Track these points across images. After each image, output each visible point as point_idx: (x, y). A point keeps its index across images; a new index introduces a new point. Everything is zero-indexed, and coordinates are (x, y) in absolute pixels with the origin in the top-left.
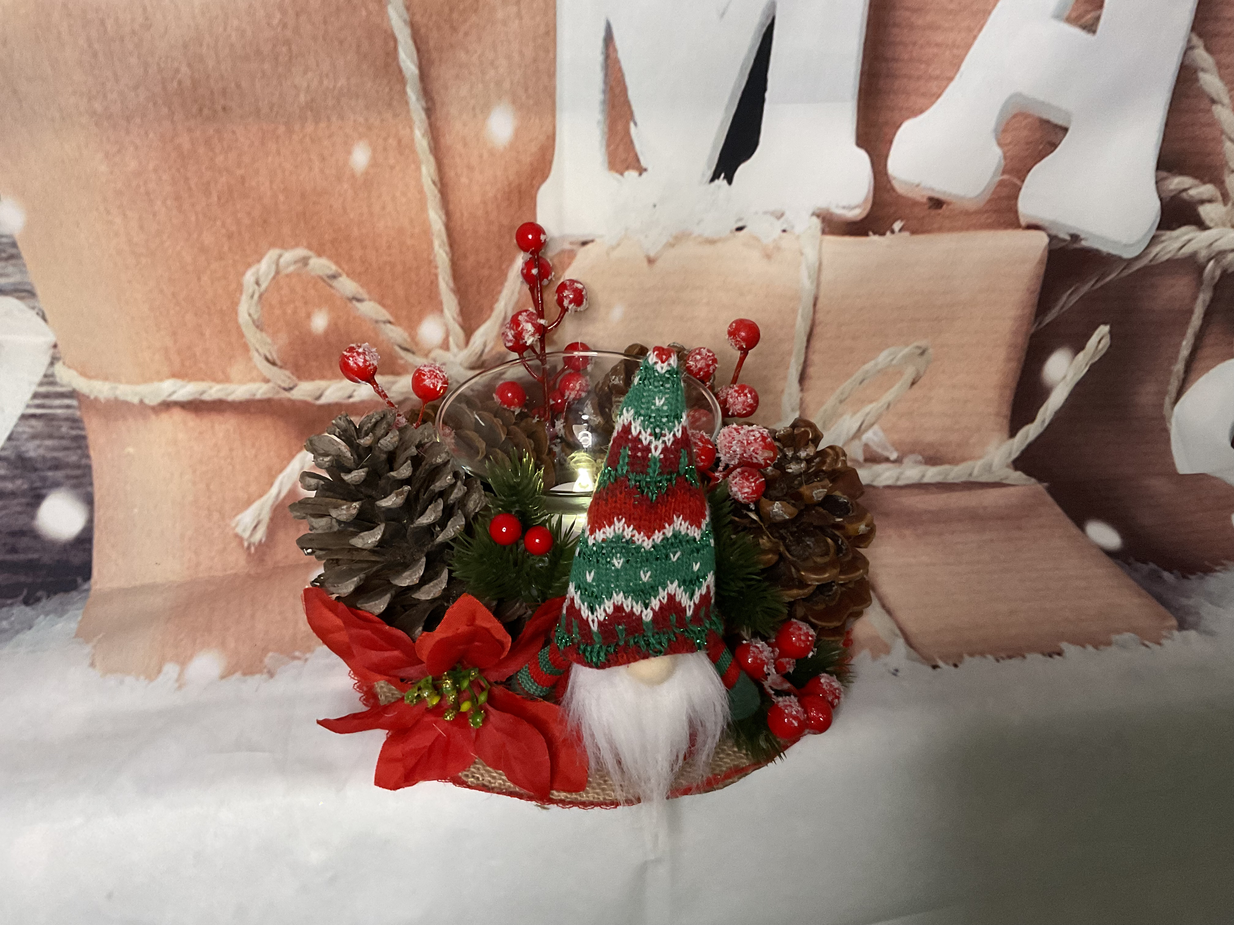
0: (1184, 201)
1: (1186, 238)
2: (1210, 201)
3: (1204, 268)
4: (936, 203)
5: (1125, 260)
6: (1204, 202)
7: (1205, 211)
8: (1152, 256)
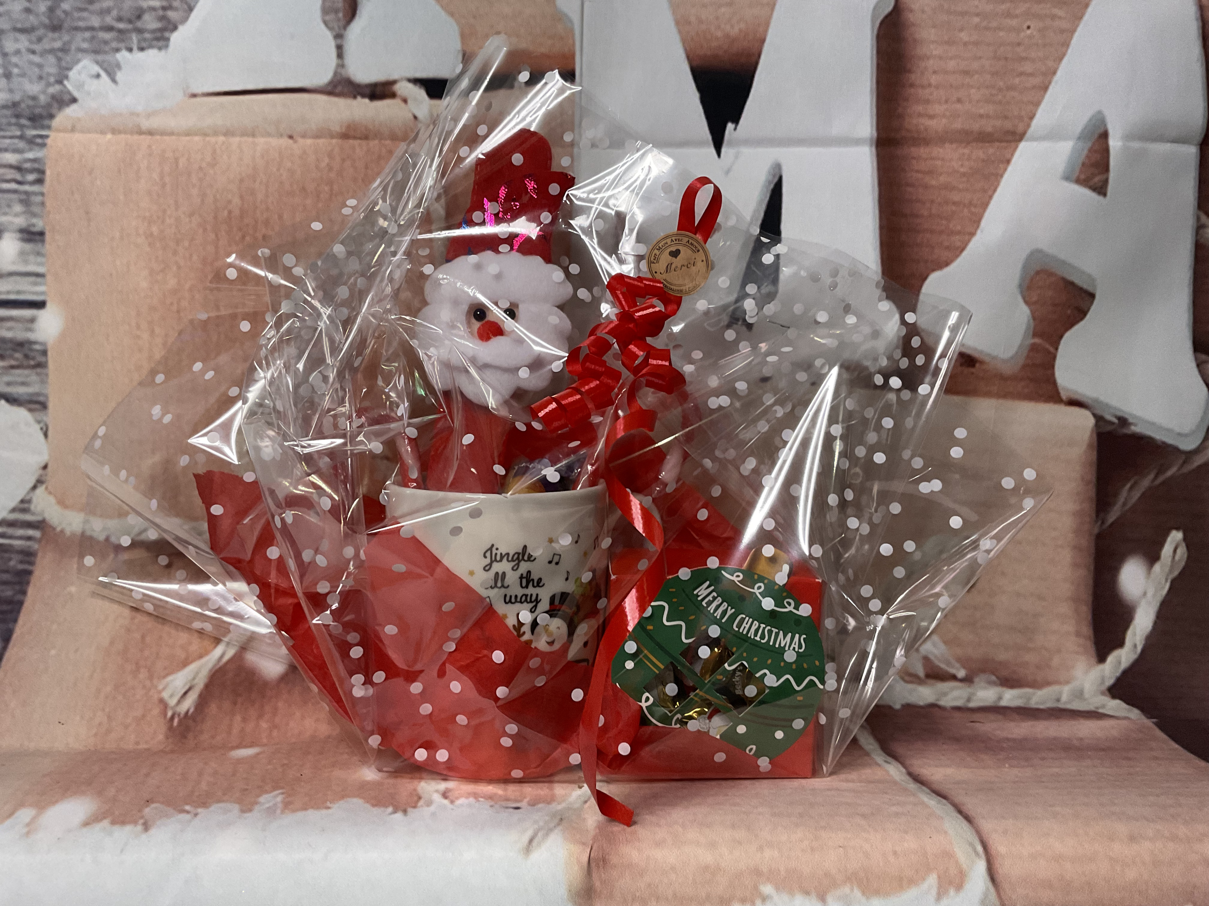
4: (972, 361)
5: (1183, 452)
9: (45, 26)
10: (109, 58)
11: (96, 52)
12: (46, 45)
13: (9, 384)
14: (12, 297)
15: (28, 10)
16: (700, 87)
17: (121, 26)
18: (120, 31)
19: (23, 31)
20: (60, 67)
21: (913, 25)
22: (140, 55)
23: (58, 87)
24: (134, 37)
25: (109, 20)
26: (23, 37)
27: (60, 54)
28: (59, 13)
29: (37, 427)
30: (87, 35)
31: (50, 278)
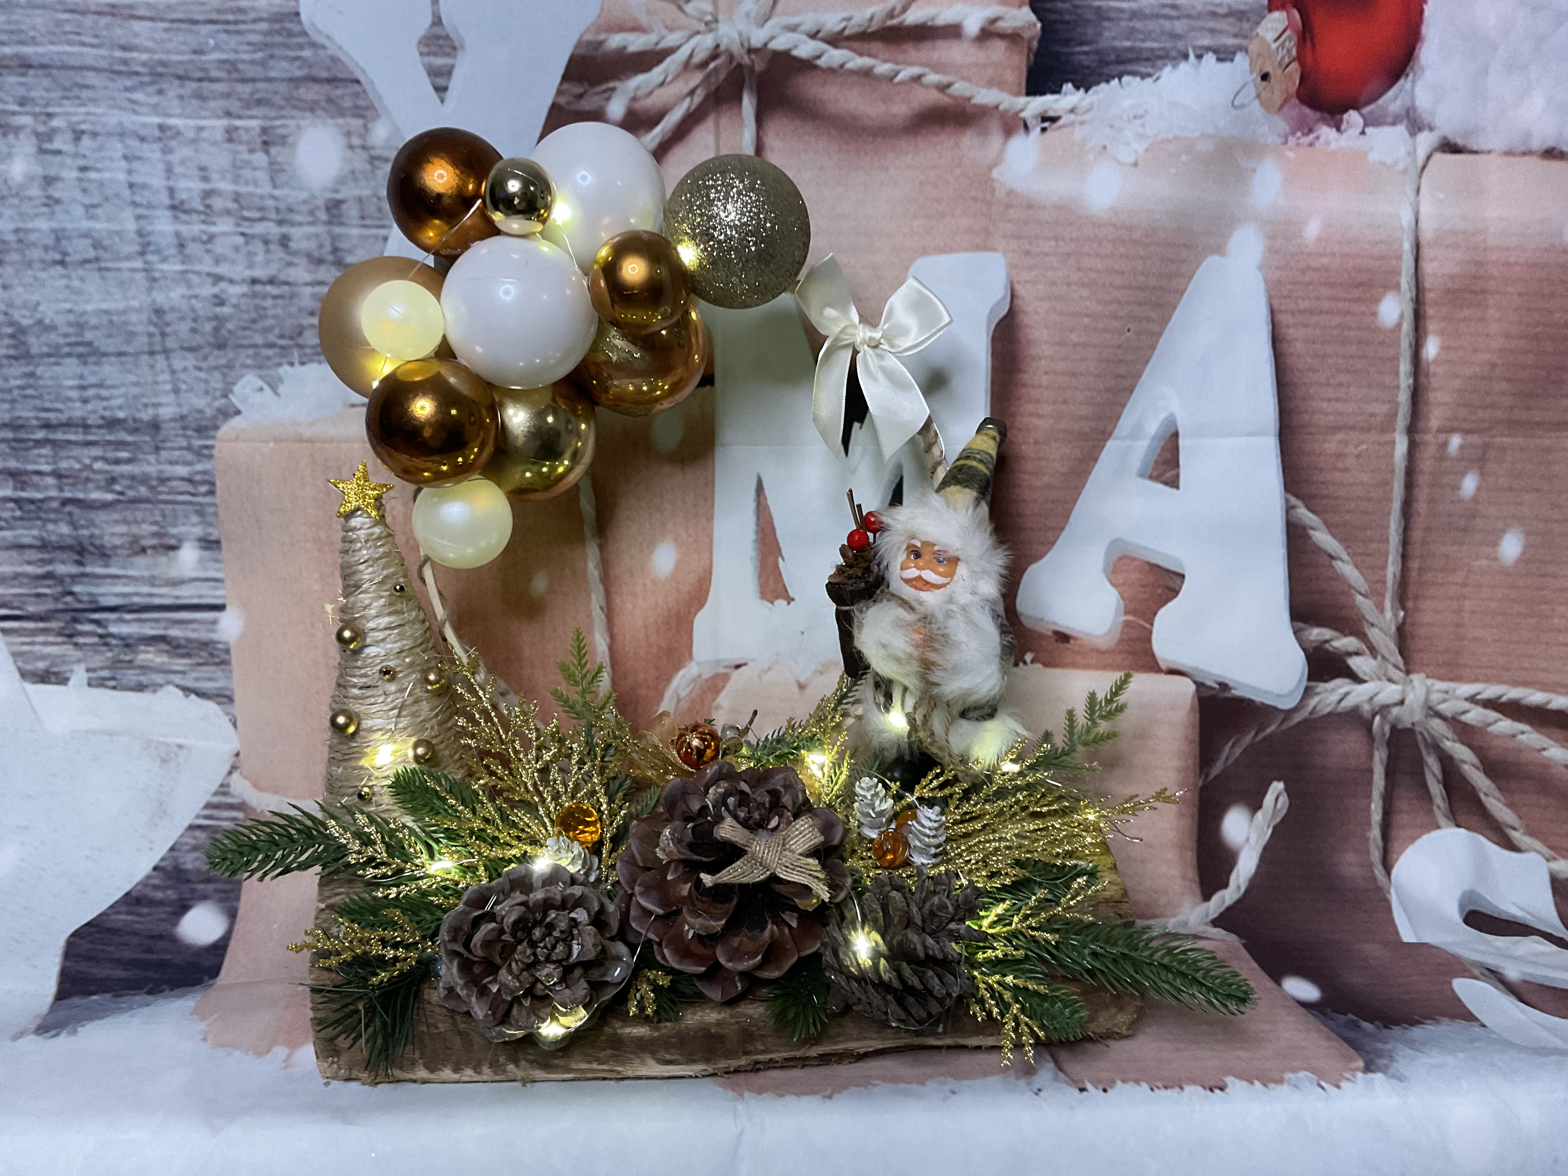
0: (1329, 653)
1: (1342, 691)
2: (1357, 654)
3: (1371, 722)
4: (1063, 637)
5: (1282, 711)
6: (1350, 654)
7: (1355, 663)
8: (1310, 708)
9: (210, 345)
10: (272, 372)
11: (259, 367)
12: (212, 362)
13: (197, 679)
14: (195, 601)
15: (194, 331)
17: (282, 342)
18: (282, 347)
19: (191, 349)
20: (226, 383)
21: (1027, 326)
22: (303, 369)
23: (223, 401)
24: (296, 353)
25: (272, 338)
26: (190, 356)
27: (225, 370)
28: (224, 332)
29: (227, 718)
30: (251, 352)
31: (228, 582)
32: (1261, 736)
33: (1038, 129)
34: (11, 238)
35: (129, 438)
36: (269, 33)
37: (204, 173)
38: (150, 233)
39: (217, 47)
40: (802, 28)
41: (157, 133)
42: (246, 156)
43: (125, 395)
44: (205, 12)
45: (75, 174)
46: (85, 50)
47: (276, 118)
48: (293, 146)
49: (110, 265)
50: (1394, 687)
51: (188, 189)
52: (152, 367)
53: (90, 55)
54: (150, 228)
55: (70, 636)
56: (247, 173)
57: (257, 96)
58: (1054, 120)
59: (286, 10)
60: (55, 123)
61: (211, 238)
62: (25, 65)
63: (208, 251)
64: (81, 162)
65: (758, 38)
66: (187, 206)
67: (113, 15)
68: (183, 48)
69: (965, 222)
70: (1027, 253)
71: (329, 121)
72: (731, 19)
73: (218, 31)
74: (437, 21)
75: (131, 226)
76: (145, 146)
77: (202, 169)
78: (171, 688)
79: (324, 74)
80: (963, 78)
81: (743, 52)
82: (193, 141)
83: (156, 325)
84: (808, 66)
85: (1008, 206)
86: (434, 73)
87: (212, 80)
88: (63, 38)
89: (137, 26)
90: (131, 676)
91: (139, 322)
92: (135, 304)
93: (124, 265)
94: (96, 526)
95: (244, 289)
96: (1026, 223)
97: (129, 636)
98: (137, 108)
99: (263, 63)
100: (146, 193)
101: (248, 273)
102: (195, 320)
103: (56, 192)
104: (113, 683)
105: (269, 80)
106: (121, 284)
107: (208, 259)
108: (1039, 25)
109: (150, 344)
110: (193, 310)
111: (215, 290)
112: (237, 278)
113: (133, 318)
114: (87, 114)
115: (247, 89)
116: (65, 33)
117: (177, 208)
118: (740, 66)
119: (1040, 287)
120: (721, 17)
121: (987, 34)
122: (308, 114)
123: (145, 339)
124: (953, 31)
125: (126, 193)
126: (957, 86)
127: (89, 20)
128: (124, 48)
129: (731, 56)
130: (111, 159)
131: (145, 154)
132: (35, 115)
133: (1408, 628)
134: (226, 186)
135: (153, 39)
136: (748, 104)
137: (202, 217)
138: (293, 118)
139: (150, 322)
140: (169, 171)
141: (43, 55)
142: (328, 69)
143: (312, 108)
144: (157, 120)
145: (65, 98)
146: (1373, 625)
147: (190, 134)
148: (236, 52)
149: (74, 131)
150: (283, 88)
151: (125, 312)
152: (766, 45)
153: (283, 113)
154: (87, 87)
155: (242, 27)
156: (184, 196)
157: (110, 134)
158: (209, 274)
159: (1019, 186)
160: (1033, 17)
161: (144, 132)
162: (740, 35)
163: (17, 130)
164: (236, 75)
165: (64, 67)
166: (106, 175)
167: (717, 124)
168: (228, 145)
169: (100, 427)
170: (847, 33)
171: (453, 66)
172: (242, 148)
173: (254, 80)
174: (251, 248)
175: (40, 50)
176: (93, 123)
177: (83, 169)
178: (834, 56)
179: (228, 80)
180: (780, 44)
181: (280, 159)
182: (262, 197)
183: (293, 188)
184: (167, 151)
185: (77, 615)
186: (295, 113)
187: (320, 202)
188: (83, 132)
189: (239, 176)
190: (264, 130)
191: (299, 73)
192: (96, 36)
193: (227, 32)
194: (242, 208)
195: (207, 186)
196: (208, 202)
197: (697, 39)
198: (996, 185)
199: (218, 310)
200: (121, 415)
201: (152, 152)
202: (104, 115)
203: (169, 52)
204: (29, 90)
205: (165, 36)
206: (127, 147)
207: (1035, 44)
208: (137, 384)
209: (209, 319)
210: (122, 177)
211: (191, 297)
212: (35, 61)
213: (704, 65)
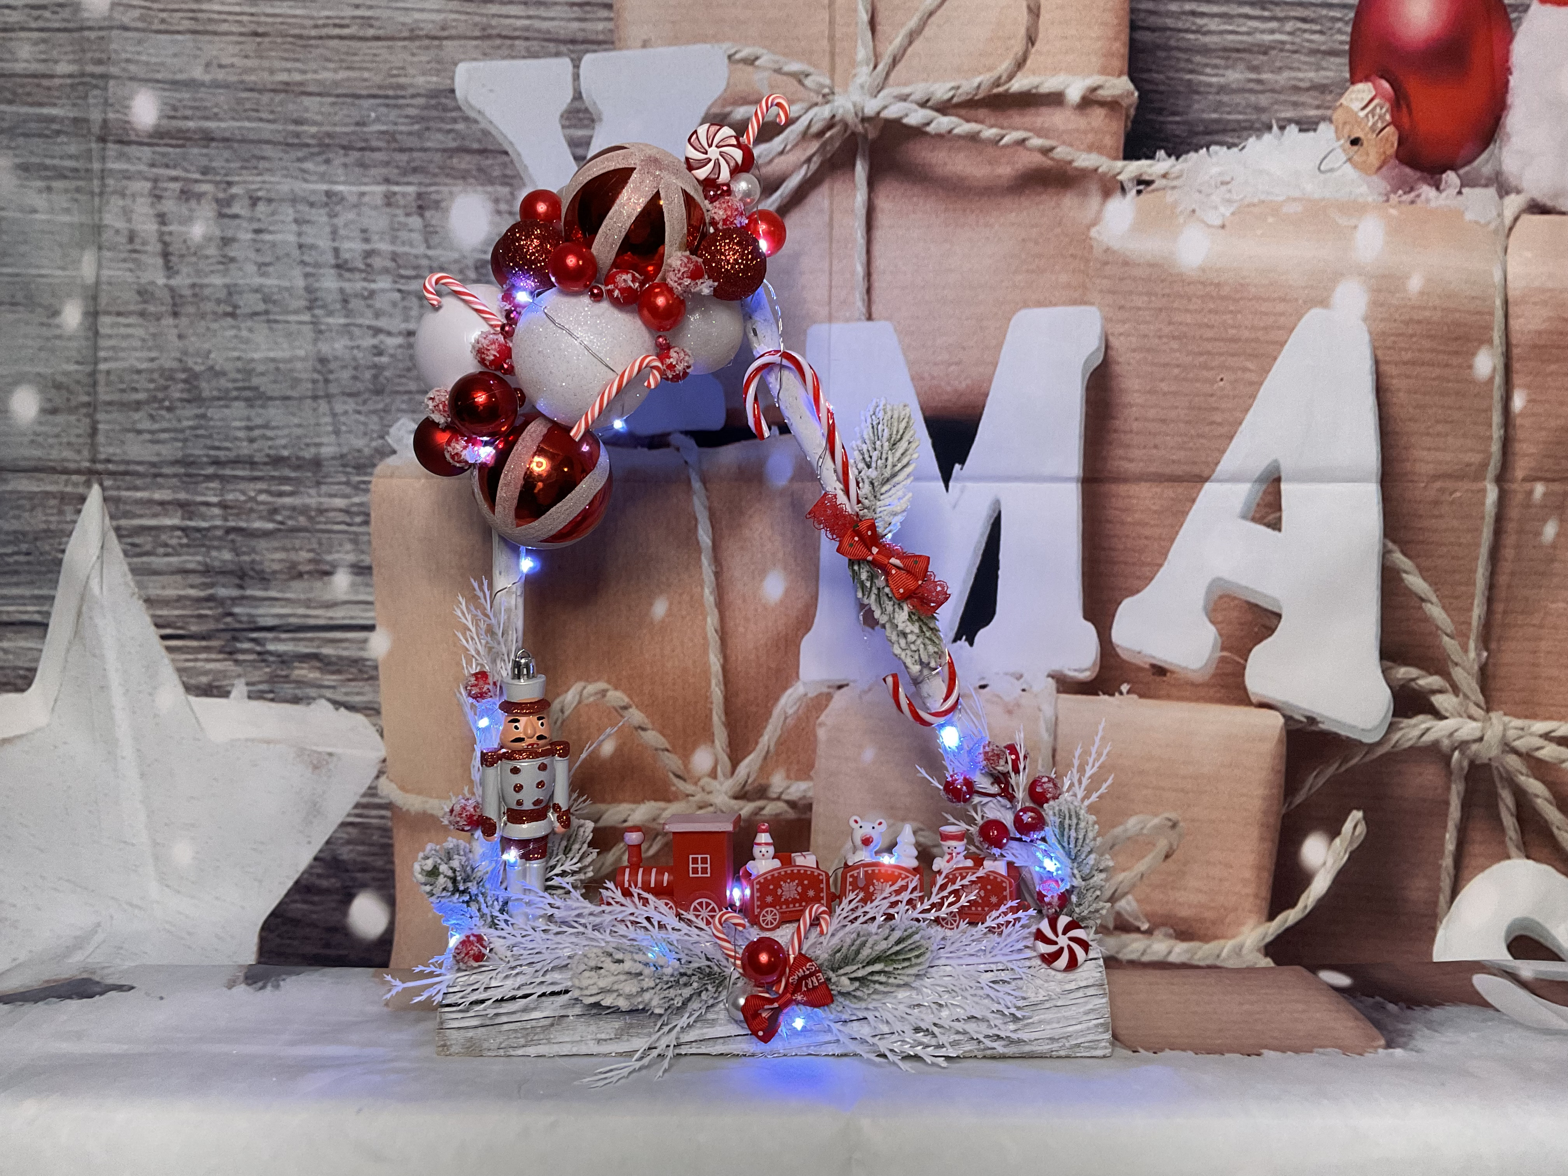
0: (1414, 690)
1: (1424, 726)
2: (1440, 692)
3: (1451, 757)
4: (1160, 671)
5: (1366, 744)
6: (1434, 692)
7: (1438, 700)
8: (1393, 742)
9: (370, 391)
11: (412, 411)
12: (371, 406)
13: (347, 694)
14: (347, 622)
15: (355, 378)
16: (931, 435)
19: (350, 395)
20: (383, 425)
21: (1120, 376)
23: (380, 441)
26: (350, 400)
27: (381, 414)
28: (382, 379)
29: (374, 730)
30: (406, 397)
31: (378, 605)
32: (1343, 769)
33: (1134, 192)
34: (187, 292)
35: (293, 474)
36: (426, 107)
37: (365, 235)
38: (317, 290)
39: (378, 120)
40: (912, 98)
41: (325, 199)
42: (402, 219)
43: (289, 435)
44: (367, 87)
45: (250, 236)
46: (261, 125)
47: (431, 185)
48: (447, 210)
49: (278, 318)
50: (1474, 724)
51: (351, 250)
52: (315, 410)
53: (267, 130)
54: (317, 285)
55: (231, 653)
56: (403, 235)
57: (413, 165)
58: (1148, 183)
59: (441, 87)
60: (234, 190)
61: (372, 294)
62: (208, 138)
63: (369, 306)
64: (256, 226)
65: (871, 107)
66: (349, 266)
67: (286, 91)
68: (348, 120)
69: (1064, 278)
70: (1121, 308)
71: (480, 188)
72: (846, 91)
73: (379, 105)
74: (578, 96)
75: (300, 283)
76: (314, 211)
77: (364, 231)
78: (323, 702)
79: (476, 146)
80: (1064, 143)
81: (857, 121)
82: (355, 206)
83: (319, 372)
84: (918, 132)
85: (1106, 263)
86: (573, 144)
87: (373, 150)
88: (244, 115)
89: (307, 101)
90: (288, 690)
91: (304, 370)
92: (301, 353)
93: (292, 318)
94: (256, 553)
95: (399, 340)
96: (1121, 279)
97: (285, 653)
98: (306, 176)
99: (419, 135)
100: (313, 253)
101: (404, 326)
102: (356, 368)
103: (233, 251)
104: (271, 696)
105: (425, 150)
106: (289, 335)
107: (369, 313)
108: (1136, 94)
109: (314, 390)
110: (354, 359)
111: (375, 341)
112: (394, 330)
113: (299, 365)
114: (264, 182)
115: (405, 157)
116: (245, 111)
117: (342, 267)
118: (853, 134)
119: (1134, 339)
120: (836, 90)
121: (1088, 102)
122: (460, 182)
123: (310, 386)
124: (1056, 99)
125: (296, 253)
126: (1059, 150)
127: (265, 98)
128: (297, 122)
129: (846, 126)
130: (283, 222)
131: (314, 219)
132: (217, 183)
133: (1490, 668)
134: (384, 246)
135: (322, 114)
136: (861, 170)
137: (363, 275)
138: (446, 185)
139: (315, 370)
140: (334, 232)
141: (225, 129)
142: (479, 141)
143: (464, 176)
144: (325, 187)
145: (242, 168)
146: (1456, 664)
147: (353, 199)
148: (396, 124)
149: (251, 198)
150: (438, 157)
151: (290, 360)
152: (878, 113)
153: (437, 180)
154: (263, 158)
155: (401, 102)
156: (347, 256)
157: (282, 200)
158: (369, 327)
159: (1115, 245)
160: (1131, 86)
161: (312, 199)
162: (855, 106)
163: (199, 196)
164: (394, 145)
165: (243, 141)
166: (279, 237)
167: (832, 189)
168: (388, 210)
169: (265, 464)
170: (955, 100)
171: (591, 137)
172: (399, 212)
173: (411, 150)
174: (406, 303)
175: (223, 125)
176: (268, 191)
177: (258, 231)
178: (943, 123)
179: (387, 149)
180: (892, 112)
181: (434, 222)
182: (416, 257)
183: (444, 249)
184: (332, 215)
185: (237, 634)
186: (448, 181)
187: (470, 262)
188: (259, 199)
189: (396, 237)
190: (419, 196)
191: (453, 145)
192: (272, 112)
193: (387, 106)
194: (399, 267)
195: (367, 247)
196: (369, 261)
197: (815, 110)
198: (1095, 244)
199: (376, 359)
200: (285, 453)
201: (320, 216)
202: (279, 183)
203: (335, 125)
204: (211, 160)
205: (331, 110)
206: (296, 212)
207: (1132, 112)
208: (299, 426)
209: (369, 368)
210: (292, 238)
211: (352, 348)
212: (218, 134)
213: (820, 134)
